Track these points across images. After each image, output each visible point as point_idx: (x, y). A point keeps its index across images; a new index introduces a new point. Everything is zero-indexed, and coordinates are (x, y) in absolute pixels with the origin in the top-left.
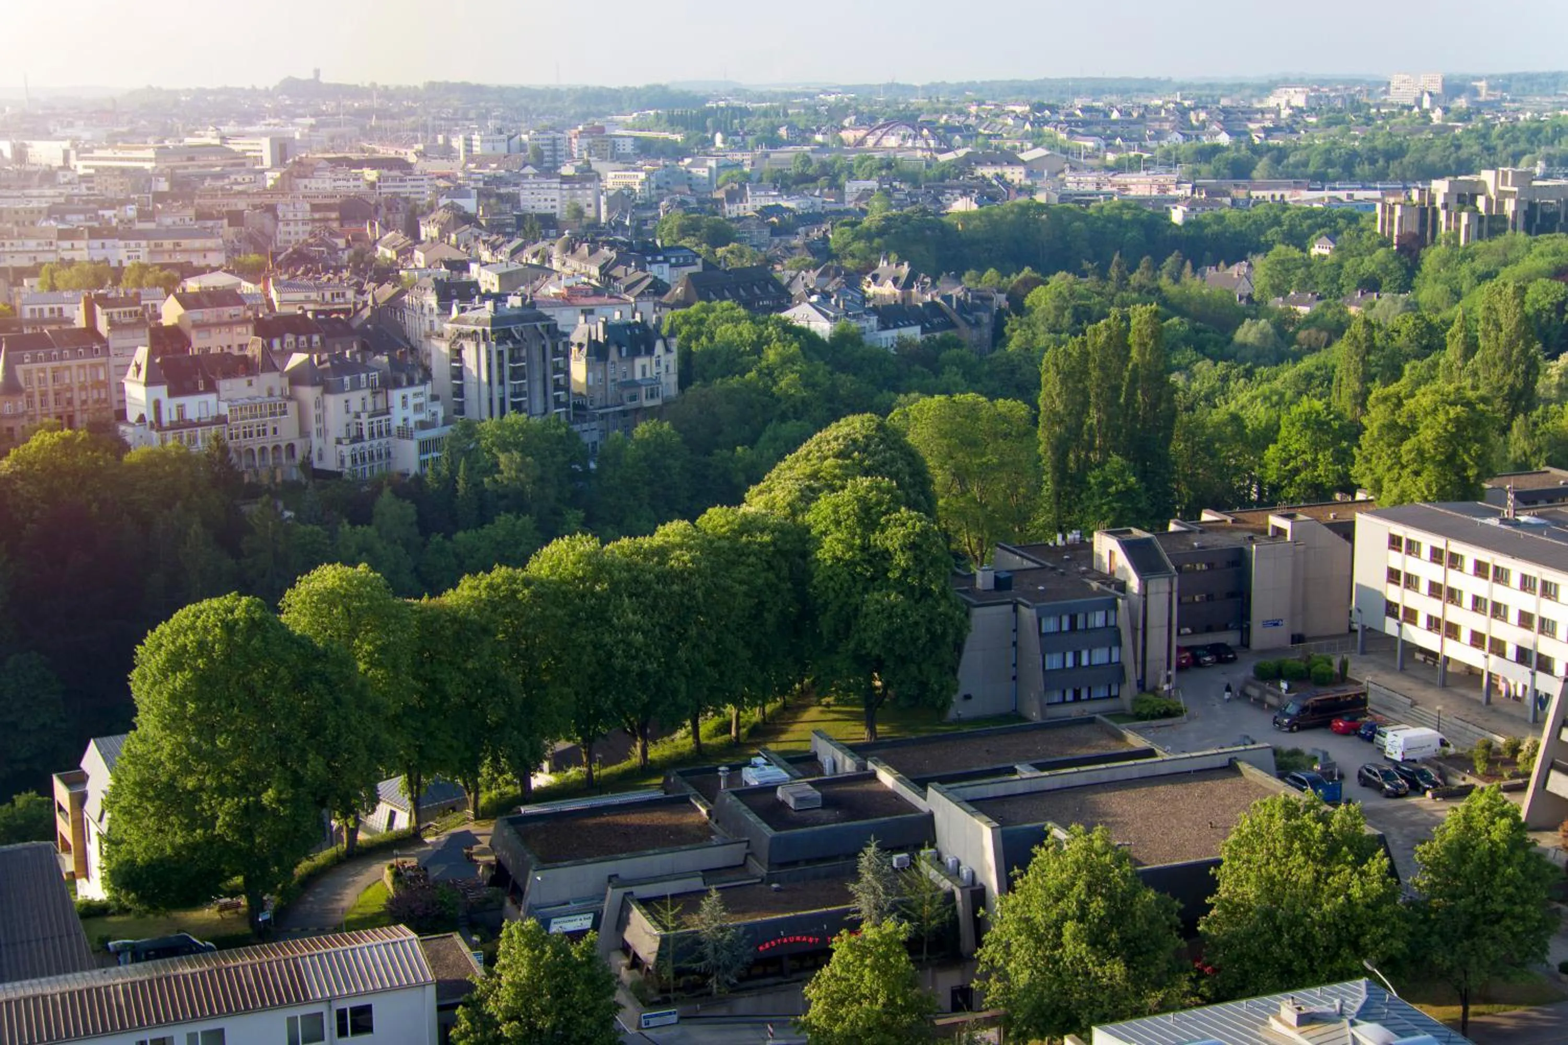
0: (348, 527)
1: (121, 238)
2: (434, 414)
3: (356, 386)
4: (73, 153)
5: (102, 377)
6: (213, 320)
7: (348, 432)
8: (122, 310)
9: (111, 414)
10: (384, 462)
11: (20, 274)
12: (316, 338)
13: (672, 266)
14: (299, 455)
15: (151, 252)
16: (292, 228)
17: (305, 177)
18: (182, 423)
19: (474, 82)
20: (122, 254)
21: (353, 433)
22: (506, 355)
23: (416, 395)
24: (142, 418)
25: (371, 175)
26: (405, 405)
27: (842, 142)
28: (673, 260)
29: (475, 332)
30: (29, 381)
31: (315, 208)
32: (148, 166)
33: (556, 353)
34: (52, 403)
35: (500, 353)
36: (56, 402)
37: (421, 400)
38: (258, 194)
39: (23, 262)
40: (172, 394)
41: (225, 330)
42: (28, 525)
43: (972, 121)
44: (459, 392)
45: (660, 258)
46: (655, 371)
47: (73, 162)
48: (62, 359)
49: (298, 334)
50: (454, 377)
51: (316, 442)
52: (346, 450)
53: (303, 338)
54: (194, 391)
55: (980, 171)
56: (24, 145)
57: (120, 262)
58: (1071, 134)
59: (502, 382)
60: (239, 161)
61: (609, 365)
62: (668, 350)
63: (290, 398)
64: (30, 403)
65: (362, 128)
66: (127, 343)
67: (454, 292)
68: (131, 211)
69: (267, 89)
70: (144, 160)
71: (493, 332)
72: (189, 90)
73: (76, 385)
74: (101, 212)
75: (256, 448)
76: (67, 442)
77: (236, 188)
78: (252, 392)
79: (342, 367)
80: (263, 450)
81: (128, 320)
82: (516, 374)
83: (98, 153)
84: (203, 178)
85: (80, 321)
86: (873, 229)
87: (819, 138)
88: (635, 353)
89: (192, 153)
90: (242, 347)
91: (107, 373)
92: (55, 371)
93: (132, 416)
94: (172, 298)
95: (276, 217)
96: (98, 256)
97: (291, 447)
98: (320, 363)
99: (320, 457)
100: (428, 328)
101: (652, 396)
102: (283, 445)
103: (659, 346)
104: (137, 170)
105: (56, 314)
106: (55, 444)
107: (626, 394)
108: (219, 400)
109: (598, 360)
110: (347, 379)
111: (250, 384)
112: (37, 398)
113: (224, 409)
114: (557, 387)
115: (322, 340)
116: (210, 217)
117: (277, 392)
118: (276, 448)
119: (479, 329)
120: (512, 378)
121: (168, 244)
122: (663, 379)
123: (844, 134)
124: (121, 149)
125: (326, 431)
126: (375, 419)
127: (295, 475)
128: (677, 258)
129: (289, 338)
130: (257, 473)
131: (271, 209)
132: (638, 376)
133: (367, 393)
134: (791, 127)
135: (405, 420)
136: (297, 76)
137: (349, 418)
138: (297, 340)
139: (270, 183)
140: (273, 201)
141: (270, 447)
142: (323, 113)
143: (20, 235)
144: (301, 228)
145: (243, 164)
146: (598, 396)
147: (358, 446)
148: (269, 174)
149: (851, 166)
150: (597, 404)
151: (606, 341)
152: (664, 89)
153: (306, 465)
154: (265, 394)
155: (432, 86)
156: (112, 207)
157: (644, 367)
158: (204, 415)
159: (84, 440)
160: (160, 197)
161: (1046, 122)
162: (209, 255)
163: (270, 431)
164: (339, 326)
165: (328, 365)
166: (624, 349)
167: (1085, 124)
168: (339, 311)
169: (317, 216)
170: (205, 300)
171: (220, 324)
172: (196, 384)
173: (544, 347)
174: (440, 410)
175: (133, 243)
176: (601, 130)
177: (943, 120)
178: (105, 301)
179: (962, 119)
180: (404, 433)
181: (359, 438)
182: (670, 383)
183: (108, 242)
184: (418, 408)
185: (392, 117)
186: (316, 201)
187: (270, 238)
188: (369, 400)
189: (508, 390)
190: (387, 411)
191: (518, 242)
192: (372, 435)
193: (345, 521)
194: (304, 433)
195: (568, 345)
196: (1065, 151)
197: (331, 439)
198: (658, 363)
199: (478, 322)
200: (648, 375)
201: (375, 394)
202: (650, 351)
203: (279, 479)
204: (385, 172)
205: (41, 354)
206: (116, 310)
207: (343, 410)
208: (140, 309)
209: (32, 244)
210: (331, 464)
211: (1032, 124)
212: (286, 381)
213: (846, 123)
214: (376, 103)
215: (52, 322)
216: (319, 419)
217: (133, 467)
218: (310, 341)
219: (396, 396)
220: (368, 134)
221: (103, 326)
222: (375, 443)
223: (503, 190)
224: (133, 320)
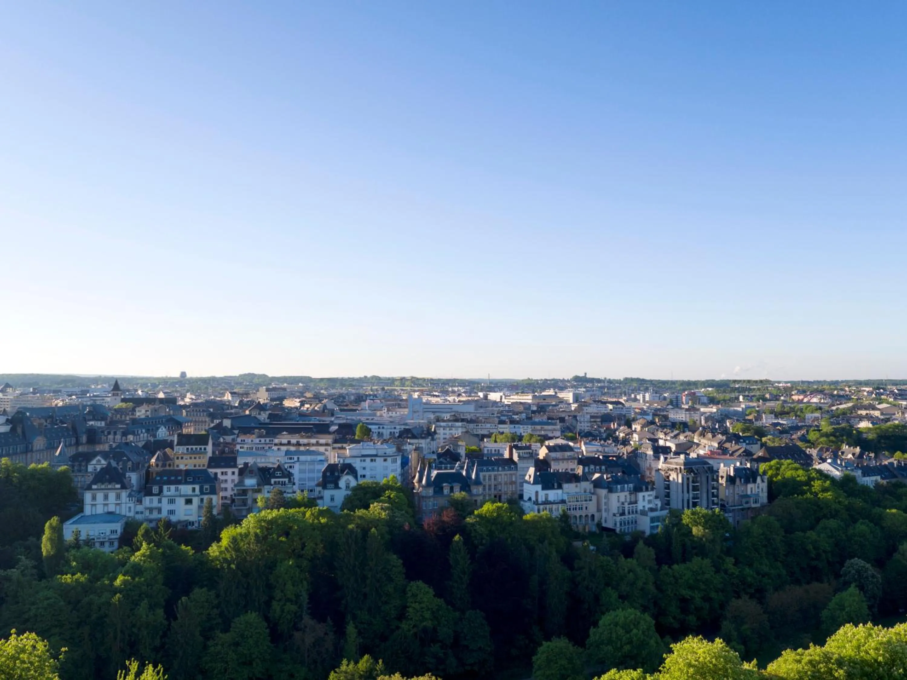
0: (623, 559)
1: (521, 424)
2: (656, 505)
3: (622, 490)
4: (503, 397)
5: (514, 479)
6: (561, 457)
7: (618, 510)
8: (524, 451)
9: (516, 496)
10: (633, 526)
11: (483, 437)
12: (603, 467)
13: (747, 444)
14: (596, 520)
15: (532, 430)
16: (582, 424)
17: (587, 406)
18: (547, 502)
19: (641, 378)
20: (521, 431)
21: (621, 511)
22: (691, 480)
23: (649, 495)
24: (530, 499)
25: (610, 407)
26: (644, 500)
27: (793, 400)
28: (747, 442)
29: (676, 469)
30: (484, 479)
31: (592, 417)
32: (530, 401)
33: (713, 480)
34: (493, 490)
35: (688, 479)
36: (495, 489)
37: (651, 498)
38: (570, 412)
39: (485, 432)
40: (543, 489)
41: (565, 462)
42: (480, 547)
43: (848, 393)
44: (668, 495)
45: (742, 440)
46: (757, 490)
47: (503, 400)
48: (498, 471)
49: (595, 465)
50: (666, 488)
51: (604, 515)
52: (618, 519)
53: (598, 467)
54: (552, 488)
55: (860, 412)
56: (487, 394)
57: (521, 434)
58: (895, 399)
59: (688, 492)
60: (562, 401)
61: (736, 487)
62: (763, 481)
63: (593, 494)
64: (484, 489)
65: (602, 392)
66: (525, 465)
67: (660, 451)
68: (524, 416)
69: (568, 380)
70: (528, 399)
71: (685, 469)
72: (542, 380)
73: (503, 482)
74: (513, 416)
75: (578, 516)
76: (499, 508)
77: (561, 410)
78: (577, 490)
79: (617, 481)
80: (581, 516)
81: (526, 456)
82: (695, 489)
83: (512, 397)
84: (549, 406)
85: (506, 455)
86: (829, 433)
87: (782, 398)
88: (747, 482)
89: (545, 398)
90: (572, 470)
91: (516, 478)
92: (495, 476)
93: (526, 498)
94: (544, 447)
95: (577, 420)
96: (513, 431)
97: (593, 516)
98: (607, 478)
99: (606, 521)
100: (648, 466)
101: (756, 502)
102: (590, 515)
103: (759, 479)
104: (525, 403)
105: (497, 452)
106: (494, 510)
107: (744, 500)
108: (563, 492)
109: (731, 484)
110: (619, 486)
111: (577, 486)
112: (487, 487)
113: (565, 497)
114: (713, 496)
115: (606, 469)
116: (553, 419)
117: (588, 491)
118: (586, 516)
119: (678, 467)
120: (693, 490)
121: (539, 427)
122: (761, 494)
123: (793, 397)
124: (520, 396)
125: (609, 510)
126: (631, 506)
127: (594, 529)
128: (749, 442)
129: (592, 467)
130: (577, 527)
131: (575, 417)
132: (749, 492)
133: (627, 493)
134: (771, 394)
135: (644, 507)
136: (578, 375)
137: (619, 505)
138: (595, 468)
139: (573, 409)
140: (575, 414)
141: (584, 515)
142: (588, 387)
143: (484, 423)
144: (586, 424)
145: (562, 402)
146: (730, 501)
147: (623, 517)
148: (573, 405)
149: (802, 409)
150: (730, 504)
151: (735, 475)
152: (713, 381)
153: (599, 525)
154: (583, 491)
155: (626, 379)
156: (517, 414)
157: (752, 489)
158: (556, 499)
159: (506, 508)
160: (534, 412)
161: (882, 394)
162: (554, 432)
163: (584, 508)
164: (613, 462)
165: (610, 479)
166: (742, 480)
167: (900, 395)
168: (613, 456)
169: (592, 420)
170: (558, 449)
171: (563, 459)
172: (554, 486)
173: (708, 477)
174: (659, 503)
175: (526, 426)
176: (694, 393)
177: (835, 392)
178: (517, 447)
179: (843, 392)
180: (644, 513)
181: (623, 514)
182: (764, 497)
183: (517, 426)
184: (650, 502)
185: (613, 389)
186: (593, 414)
187: (575, 427)
188: (628, 497)
189: (691, 496)
190: (636, 502)
191: (676, 432)
192: (629, 513)
193: (622, 556)
194: (599, 510)
195: (718, 476)
196: (895, 405)
197: (611, 514)
198: (758, 487)
199: (677, 464)
200: (753, 492)
201: (630, 494)
202: (755, 481)
203: (587, 530)
204: (615, 405)
205: (490, 468)
206: (521, 451)
207: (617, 500)
208: (531, 451)
209: (488, 426)
210: (610, 525)
211: (876, 395)
212: (592, 486)
213: (793, 393)
214: (606, 384)
215: (494, 455)
216: (605, 503)
217: (527, 522)
218: (600, 469)
219: (640, 495)
220: (604, 394)
221: (516, 458)
222: (630, 516)
223: (662, 413)
224: (528, 455)
